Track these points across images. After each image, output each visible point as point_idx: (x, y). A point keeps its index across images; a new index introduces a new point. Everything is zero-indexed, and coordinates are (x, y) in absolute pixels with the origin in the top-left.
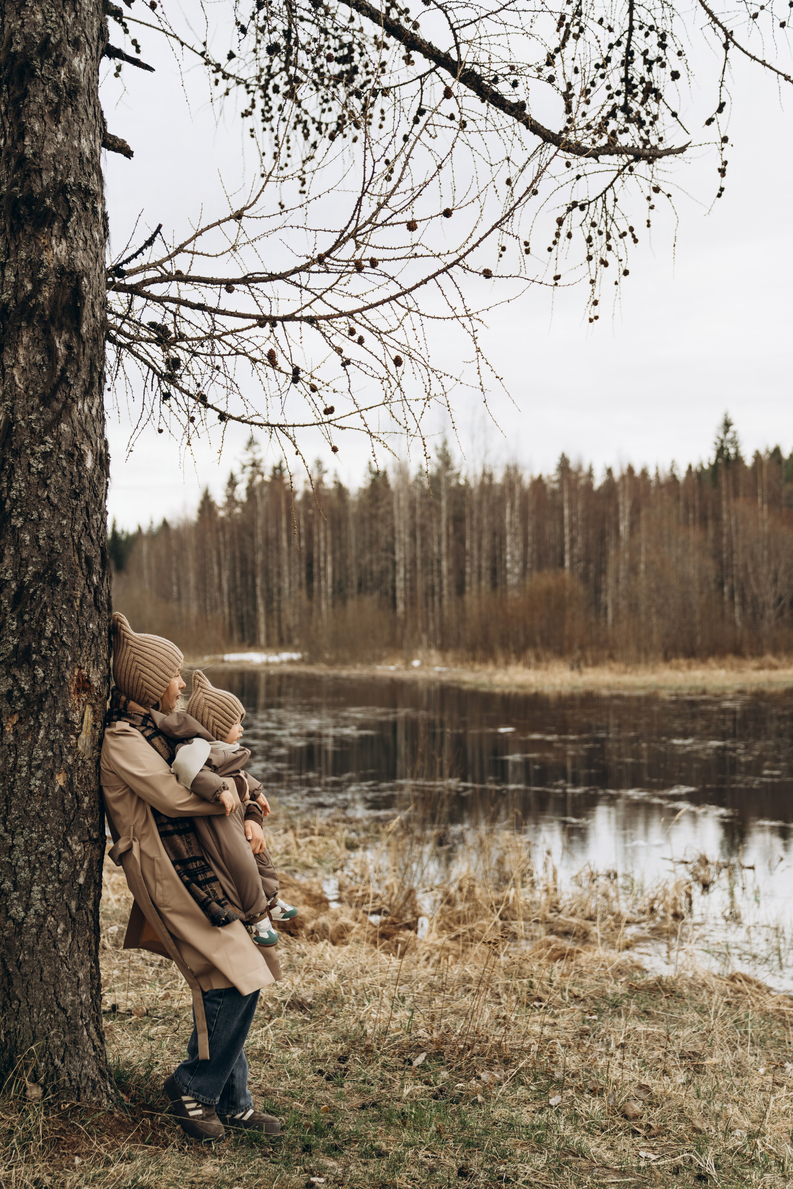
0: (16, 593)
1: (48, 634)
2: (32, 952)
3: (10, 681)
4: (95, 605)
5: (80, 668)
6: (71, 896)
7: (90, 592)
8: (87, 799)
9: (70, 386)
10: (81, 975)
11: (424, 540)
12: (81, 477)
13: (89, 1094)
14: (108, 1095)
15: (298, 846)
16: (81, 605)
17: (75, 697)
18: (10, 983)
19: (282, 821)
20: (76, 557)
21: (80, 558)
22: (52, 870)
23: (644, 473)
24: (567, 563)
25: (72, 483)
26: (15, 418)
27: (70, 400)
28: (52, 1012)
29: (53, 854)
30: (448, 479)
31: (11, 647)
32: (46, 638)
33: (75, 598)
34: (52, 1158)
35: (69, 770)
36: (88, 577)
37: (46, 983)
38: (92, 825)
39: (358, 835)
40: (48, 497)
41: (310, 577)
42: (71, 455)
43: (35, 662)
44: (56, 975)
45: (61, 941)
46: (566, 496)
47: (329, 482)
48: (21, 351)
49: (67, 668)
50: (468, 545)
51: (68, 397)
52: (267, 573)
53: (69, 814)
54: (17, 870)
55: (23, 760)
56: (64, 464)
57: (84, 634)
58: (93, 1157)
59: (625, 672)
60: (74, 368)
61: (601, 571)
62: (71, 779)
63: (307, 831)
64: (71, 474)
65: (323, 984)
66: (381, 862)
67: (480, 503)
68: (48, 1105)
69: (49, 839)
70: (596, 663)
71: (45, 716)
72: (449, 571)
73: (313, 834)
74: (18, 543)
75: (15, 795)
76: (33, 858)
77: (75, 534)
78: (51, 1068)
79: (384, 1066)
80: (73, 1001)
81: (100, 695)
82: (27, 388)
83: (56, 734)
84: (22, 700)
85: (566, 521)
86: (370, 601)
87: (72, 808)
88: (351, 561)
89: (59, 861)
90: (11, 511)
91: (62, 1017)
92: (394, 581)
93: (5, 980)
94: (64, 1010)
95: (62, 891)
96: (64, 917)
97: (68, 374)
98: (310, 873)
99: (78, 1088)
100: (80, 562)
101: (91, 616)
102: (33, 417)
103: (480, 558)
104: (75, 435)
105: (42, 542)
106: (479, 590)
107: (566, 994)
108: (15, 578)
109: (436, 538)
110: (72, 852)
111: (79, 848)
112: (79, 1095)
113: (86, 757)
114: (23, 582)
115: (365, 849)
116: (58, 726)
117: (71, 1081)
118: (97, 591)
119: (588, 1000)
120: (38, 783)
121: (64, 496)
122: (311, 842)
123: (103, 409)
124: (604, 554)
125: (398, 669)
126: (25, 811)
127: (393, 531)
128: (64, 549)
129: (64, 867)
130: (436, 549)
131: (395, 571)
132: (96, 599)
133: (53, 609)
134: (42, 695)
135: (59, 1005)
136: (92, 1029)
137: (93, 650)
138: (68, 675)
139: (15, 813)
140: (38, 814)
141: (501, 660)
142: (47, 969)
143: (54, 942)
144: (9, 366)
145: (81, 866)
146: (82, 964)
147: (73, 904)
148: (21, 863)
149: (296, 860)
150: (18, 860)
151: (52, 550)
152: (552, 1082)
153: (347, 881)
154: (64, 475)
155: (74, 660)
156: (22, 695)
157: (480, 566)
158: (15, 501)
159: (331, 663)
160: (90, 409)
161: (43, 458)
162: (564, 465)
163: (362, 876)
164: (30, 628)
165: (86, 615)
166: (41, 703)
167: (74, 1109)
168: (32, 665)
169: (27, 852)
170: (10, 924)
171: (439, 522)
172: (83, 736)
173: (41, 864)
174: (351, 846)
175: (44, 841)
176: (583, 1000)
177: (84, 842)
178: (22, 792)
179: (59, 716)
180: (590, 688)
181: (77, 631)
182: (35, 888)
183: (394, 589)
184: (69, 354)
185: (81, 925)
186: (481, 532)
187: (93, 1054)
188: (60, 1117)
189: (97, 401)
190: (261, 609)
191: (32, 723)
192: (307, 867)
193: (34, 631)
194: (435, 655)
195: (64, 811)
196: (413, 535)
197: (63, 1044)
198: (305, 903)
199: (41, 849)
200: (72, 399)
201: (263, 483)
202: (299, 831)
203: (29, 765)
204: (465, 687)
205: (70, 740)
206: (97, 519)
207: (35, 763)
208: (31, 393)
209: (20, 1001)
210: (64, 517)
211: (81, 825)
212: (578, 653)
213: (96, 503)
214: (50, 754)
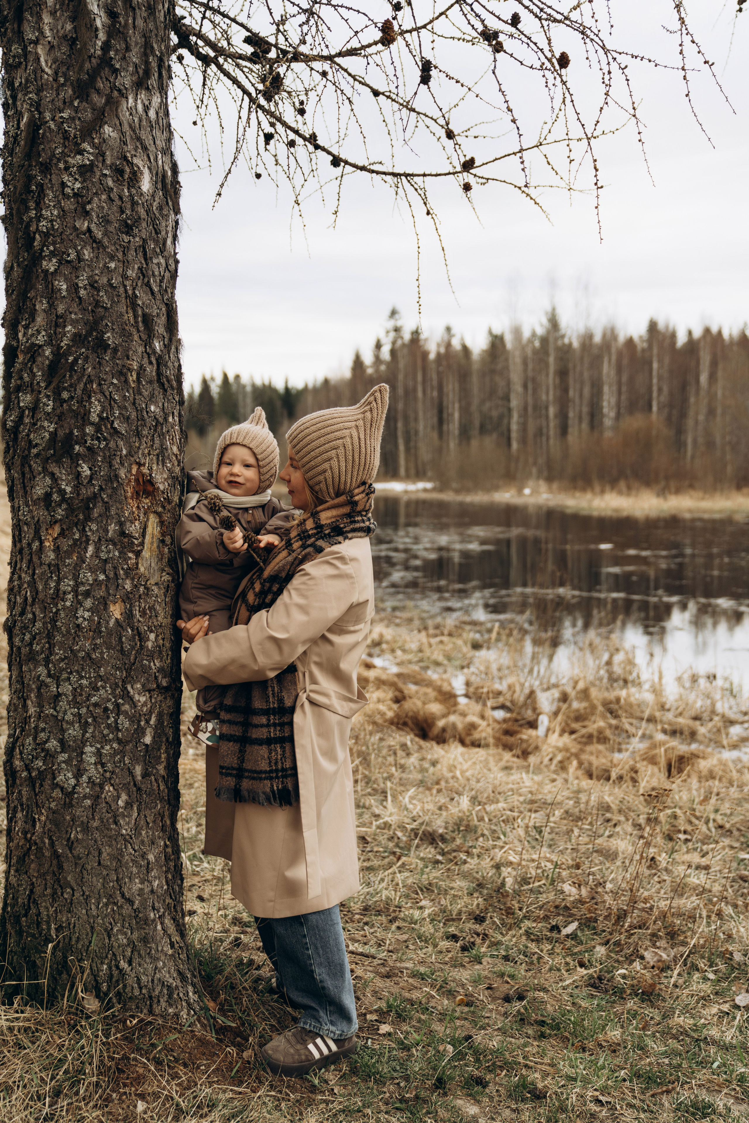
0: (52, 362)
1: (94, 418)
2: (86, 829)
3: (48, 480)
4: (159, 380)
5: (140, 465)
6: (135, 760)
7: (151, 363)
8: (152, 636)
9: (115, 71)
10: (151, 857)
11: (535, 390)
12: (134, 204)
13: (163, 1004)
14: (189, 1004)
15: (430, 646)
16: (138, 381)
17: (133, 503)
18: (60, 867)
19: (417, 623)
20: (131, 315)
21: (135, 317)
22: (109, 726)
23: (720, 333)
24: (655, 408)
25: (122, 212)
26: (41, 118)
27: (116, 93)
28: (115, 904)
29: (110, 706)
30: (556, 339)
31: (47, 435)
32: (92, 424)
33: (130, 370)
34: (108, 1100)
35: (127, 598)
36: (148, 343)
37: (106, 867)
38: (161, 670)
39: (482, 635)
40: (89, 230)
41: (441, 421)
42: (119, 172)
43: (78, 454)
44: (118, 857)
45: (124, 816)
46: (655, 351)
47: (456, 344)
48: (47, 19)
49: (122, 464)
50: (571, 393)
51: (113, 88)
52: (406, 418)
53: (129, 656)
54: (65, 726)
55: (67, 585)
56: (110, 183)
57: (143, 420)
58: (161, 1100)
59: (703, 499)
60: (121, 46)
61: (683, 415)
62: (131, 611)
63: (438, 632)
64: (121, 198)
65: (454, 810)
66: (502, 661)
67: (582, 359)
68: (109, 1022)
69: (104, 687)
70: (678, 491)
71: (94, 527)
72: (556, 416)
73: (442, 634)
74: (52, 294)
75: (59, 629)
76: (84, 711)
77: (128, 283)
78: (115, 973)
79: (528, 934)
80: (141, 890)
81: (169, 501)
82: (56, 73)
83: (109, 552)
84: (64, 506)
85: (655, 373)
86: (489, 441)
87: (133, 648)
88: (474, 408)
89: (118, 715)
90: (42, 250)
91: (127, 910)
92: (509, 424)
93: (55, 862)
94: (131, 902)
95: (122, 753)
96: (126, 787)
97: (112, 54)
98: (440, 670)
99: (151, 997)
100: (136, 322)
101: (152, 396)
102: (65, 115)
103: (581, 405)
104: (125, 143)
105: (82, 292)
106: (580, 430)
107: (711, 824)
108: (49, 342)
109: (544, 388)
110: (134, 704)
111: (143, 699)
112: (151, 1006)
113: (152, 581)
114: (59, 347)
115: (488, 648)
116: (112, 541)
117: (141, 988)
118: (160, 362)
119: (736, 833)
120: (87, 615)
121: (111, 229)
122: (441, 642)
123: (167, 114)
124: (685, 400)
125: (512, 496)
126: (72, 651)
127: (509, 383)
128: (113, 302)
129: (124, 723)
130: (544, 397)
131: (510, 416)
132: (159, 374)
133: (100, 385)
134: (89, 499)
135: (123, 895)
136: (167, 921)
137: (157, 441)
138: (122, 473)
139: (59, 652)
140: (88, 655)
141: (597, 488)
142: (106, 851)
143: (115, 817)
144: (31, 42)
145: (147, 722)
146: (153, 843)
147: (138, 770)
148: (69, 717)
149: (429, 658)
150: (65, 712)
151: (97, 304)
152: (733, 969)
153: (473, 678)
154: (111, 199)
155: (130, 454)
156: (64, 500)
157: (581, 412)
158: (46, 235)
159: (457, 491)
160: (146, 109)
161: (81, 174)
162: (653, 327)
163: (486, 674)
164: (71, 410)
165: (146, 393)
166: (87, 510)
167: (143, 1024)
168: (75, 459)
169: (75, 703)
170: (57, 793)
171: (547, 375)
172: (146, 554)
173: (95, 719)
174: (476, 646)
175: (97, 689)
176: (730, 831)
177: (149, 691)
178: (67, 625)
179: (112, 528)
180: (673, 512)
181: (134, 415)
182: (88, 749)
183: (509, 430)
184: (113, 25)
185: (149, 795)
186: (582, 383)
187: (170, 952)
188: (125, 1038)
189: (156, 100)
190: (402, 448)
191: (77, 536)
192: (437, 664)
193: (76, 414)
194: (543, 485)
195: (122, 651)
196: (525, 386)
197: (130, 942)
198: (436, 699)
199: (94, 699)
200: (119, 91)
201: (404, 345)
202: (431, 631)
203: (75, 590)
204: (569, 511)
205: (126, 559)
206: (158, 264)
207: (82, 589)
208: (62, 80)
209: (73, 890)
210: (112, 258)
211: (146, 670)
212: (663, 483)
213: (156, 242)
214: (102, 577)
